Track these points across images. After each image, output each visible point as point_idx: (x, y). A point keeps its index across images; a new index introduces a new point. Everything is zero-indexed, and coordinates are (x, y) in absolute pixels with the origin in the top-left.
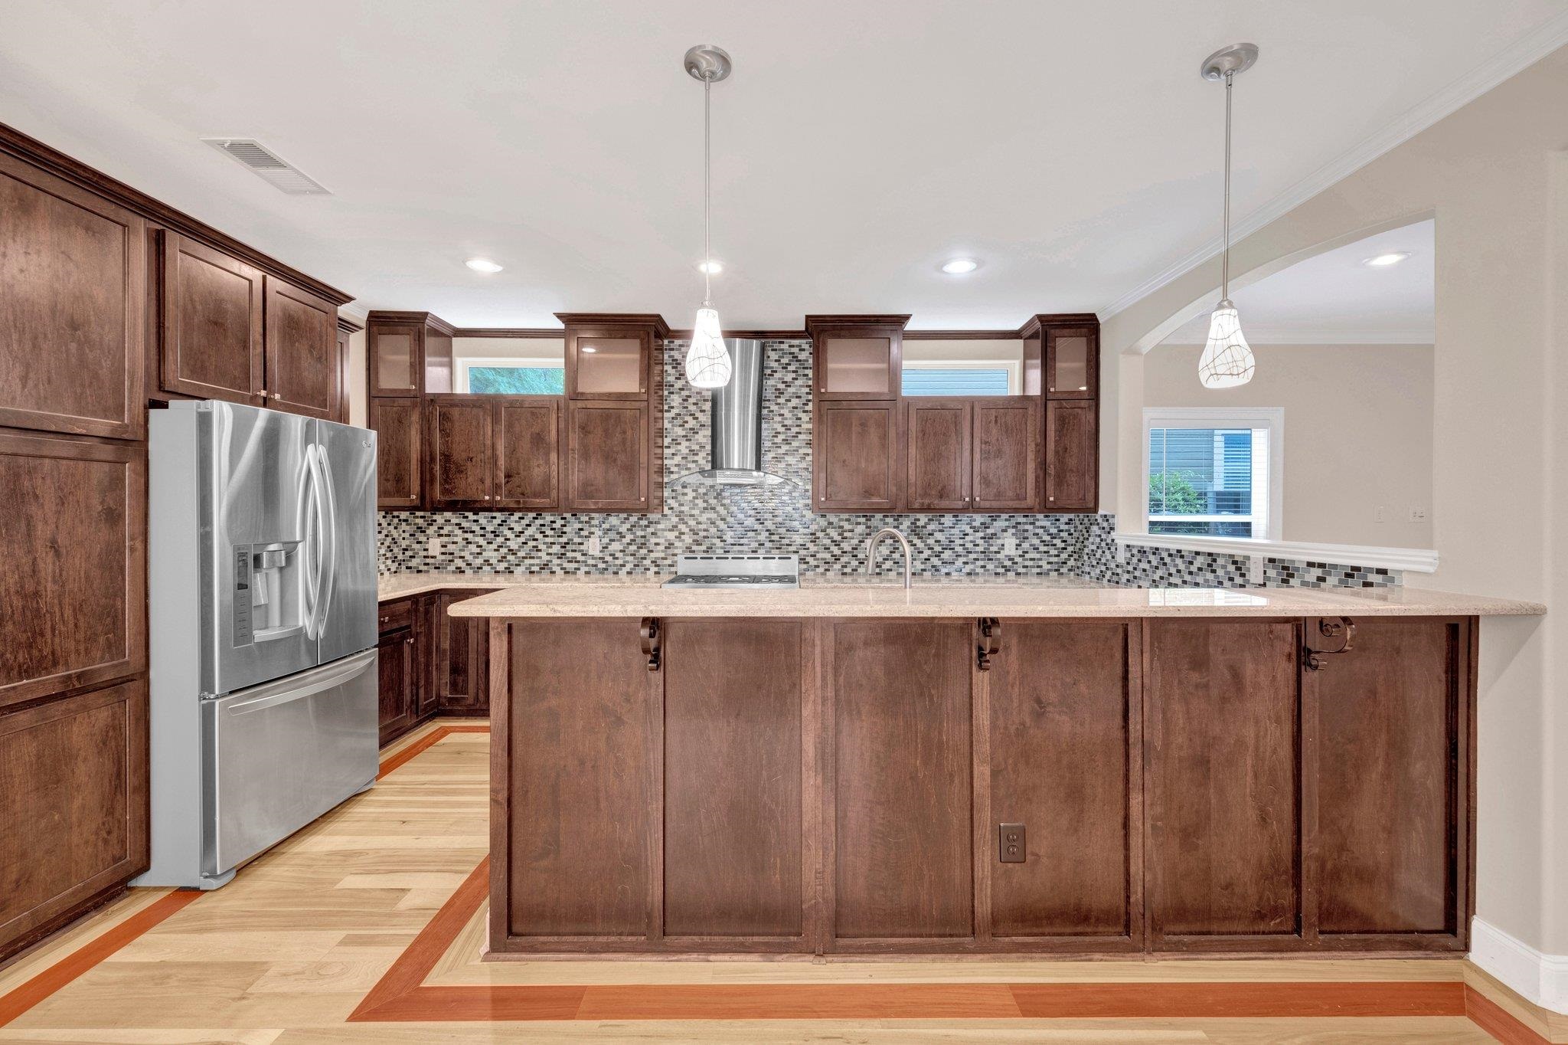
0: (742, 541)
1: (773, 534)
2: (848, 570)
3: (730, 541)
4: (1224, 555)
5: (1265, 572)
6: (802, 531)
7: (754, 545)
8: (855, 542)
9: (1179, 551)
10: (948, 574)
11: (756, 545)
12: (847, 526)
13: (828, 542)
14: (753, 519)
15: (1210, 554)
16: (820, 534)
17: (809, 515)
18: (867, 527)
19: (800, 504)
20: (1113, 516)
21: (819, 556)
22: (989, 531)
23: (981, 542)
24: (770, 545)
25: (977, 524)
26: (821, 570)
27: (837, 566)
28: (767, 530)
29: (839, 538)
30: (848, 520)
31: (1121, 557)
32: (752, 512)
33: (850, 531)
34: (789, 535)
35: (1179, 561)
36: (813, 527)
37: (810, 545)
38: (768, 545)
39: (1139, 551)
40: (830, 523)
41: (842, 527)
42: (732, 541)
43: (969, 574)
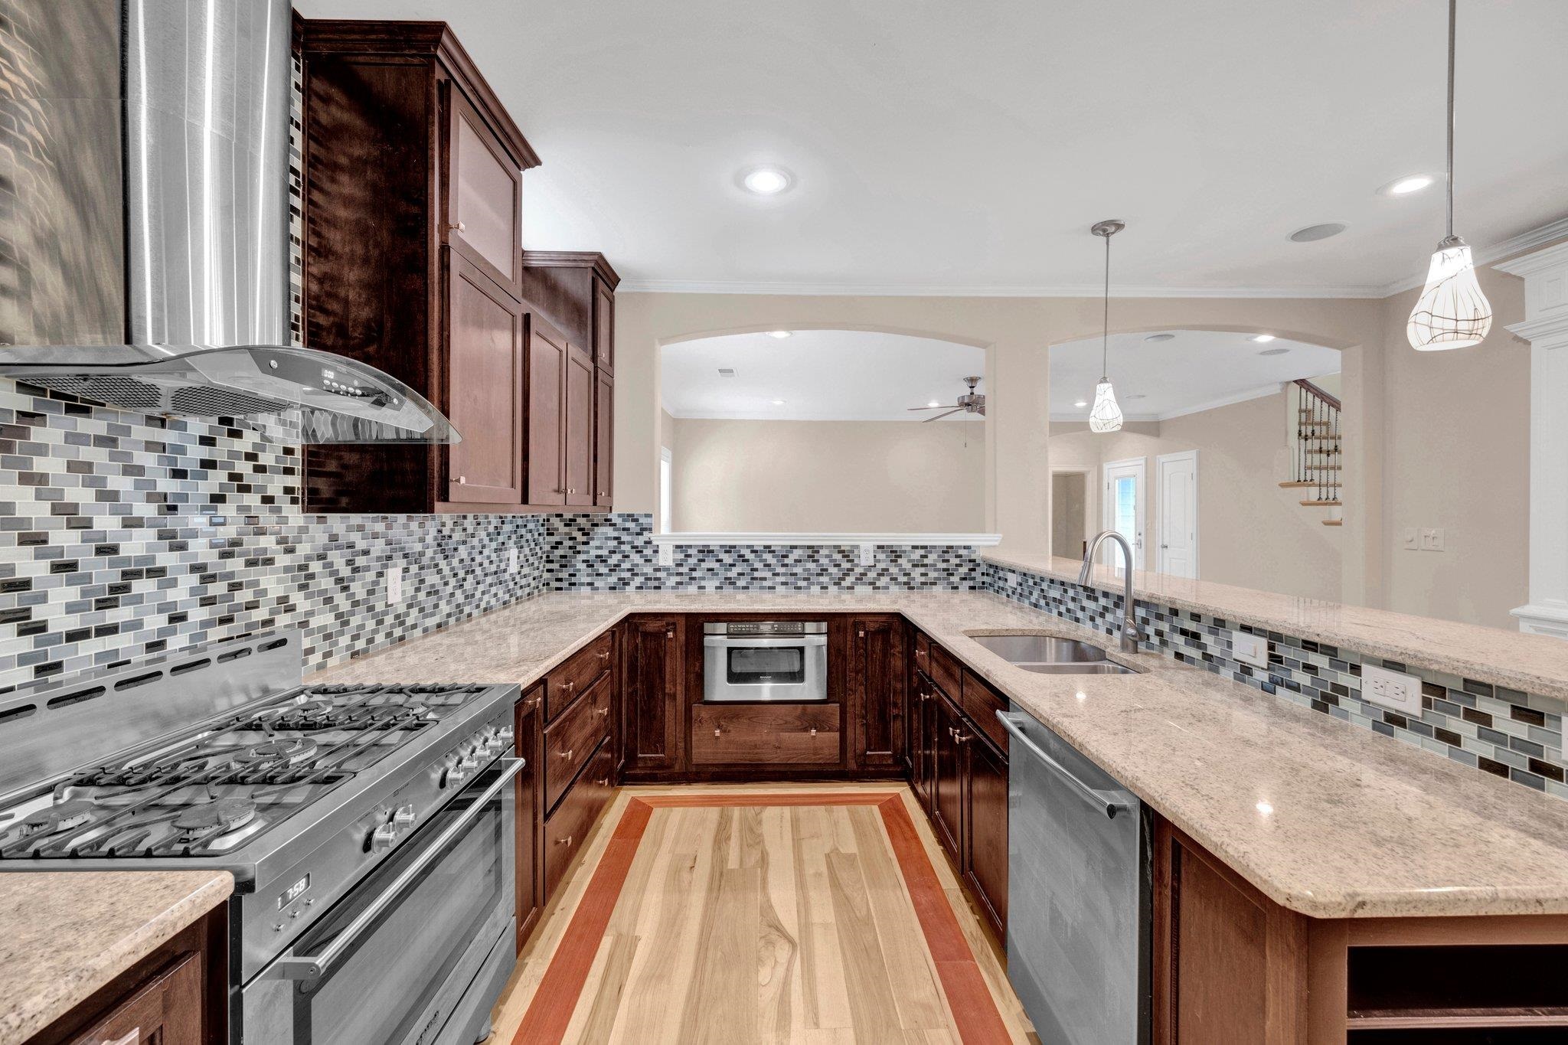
0: (110, 617)
1: (213, 578)
2: (360, 644)
3: (60, 622)
4: (828, 547)
5: (875, 556)
6: (282, 560)
7: (155, 622)
8: (370, 576)
9: (766, 547)
10: (469, 615)
11: (162, 620)
12: (361, 545)
13: (326, 583)
14: (148, 535)
15: (809, 547)
16: (315, 567)
17: (295, 516)
18: (389, 543)
19: (276, 485)
20: (649, 516)
21: (315, 622)
22: (501, 539)
23: (494, 556)
24: (204, 614)
25: (491, 529)
26: (315, 659)
27: (344, 641)
28: (194, 569)
29: (345, 572)
30: (361, 528)
31: (667, 558)
32: (146, 510)
33: (366, 553)
34: (253, 573)
35: (768, 557)
36: (303, 549)
37: (297, 598)
38: (198, 615)
39: (699, 551)
40: (333, 538)
41: (351, 546)
42: (74, 623)
43: (485, 610)
